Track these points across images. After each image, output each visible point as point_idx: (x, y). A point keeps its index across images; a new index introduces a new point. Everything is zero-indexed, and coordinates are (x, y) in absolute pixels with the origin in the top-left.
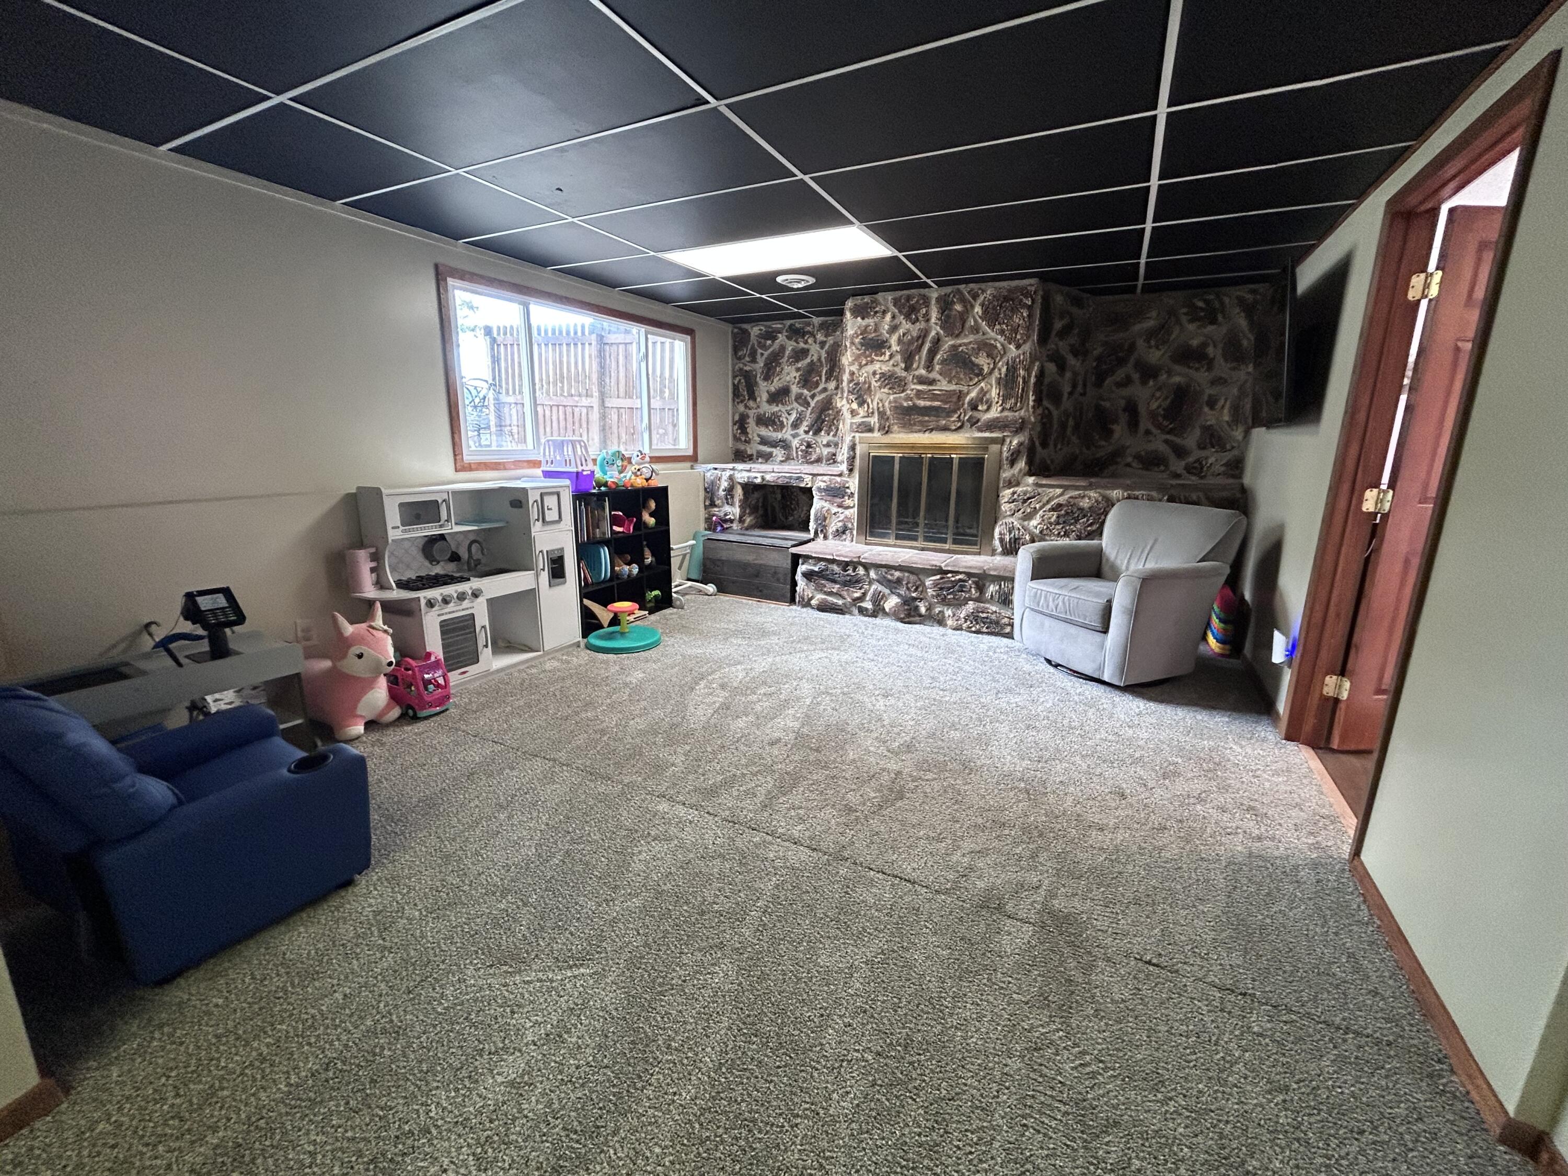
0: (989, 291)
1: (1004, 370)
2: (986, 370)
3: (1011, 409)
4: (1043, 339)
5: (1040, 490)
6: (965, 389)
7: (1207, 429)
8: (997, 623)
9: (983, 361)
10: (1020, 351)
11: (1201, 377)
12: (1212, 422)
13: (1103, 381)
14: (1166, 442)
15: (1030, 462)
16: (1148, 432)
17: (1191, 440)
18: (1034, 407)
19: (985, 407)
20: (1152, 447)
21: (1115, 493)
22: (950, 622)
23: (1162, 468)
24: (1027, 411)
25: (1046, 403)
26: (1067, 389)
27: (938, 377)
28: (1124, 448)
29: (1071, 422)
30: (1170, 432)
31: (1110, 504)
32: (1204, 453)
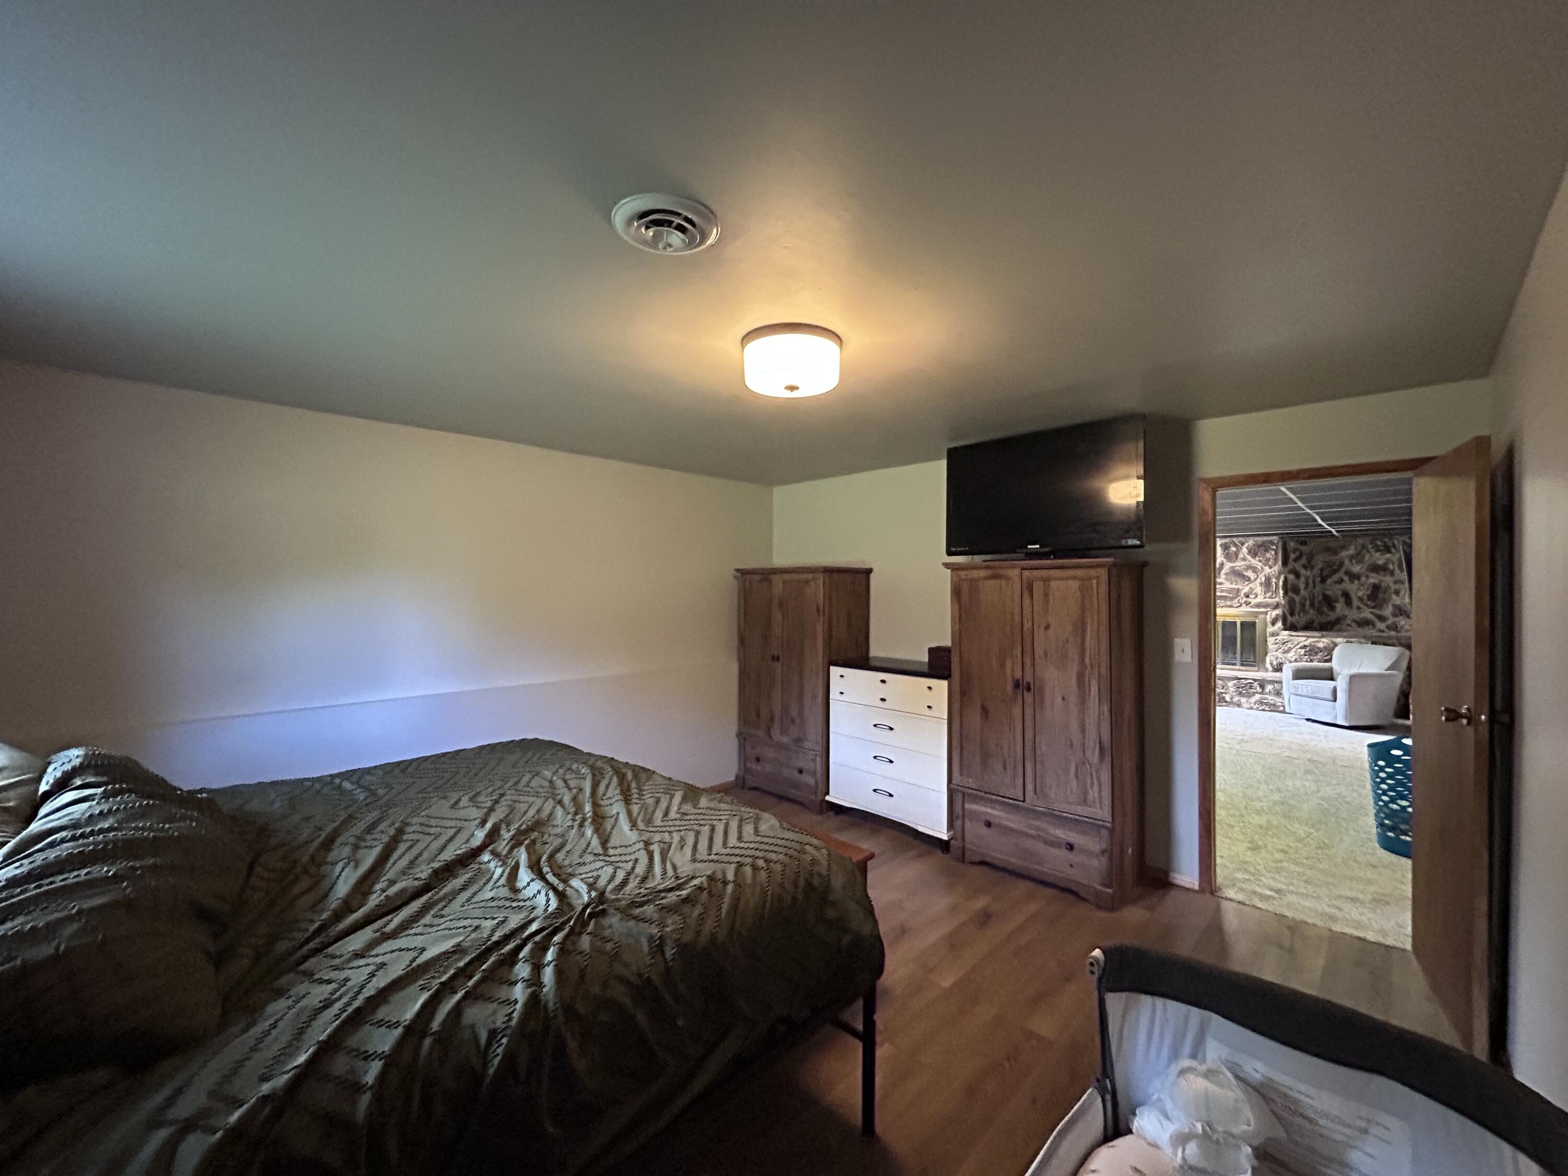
0: (1251, 542)
1: (1263, 579)
2: (1252, 579)
3: (1269, 597)
4: (1285, 563)
5: (1292, 638)
6: (1241, 587)
7: (1395, 606)
8: (1274, 705)
9: (1250, 574)
10: (1272, 570)
11: (1388, 580)
12: (1398, 602)
13: (1326, 581)
14: (1372, 613)
15: (1284, 623)
16: (1359, 608)
17: (1388, 611)
18: (1283, 597)
19: (1254, 596)
20: (1363, 615)
21: (1338, 640)
22: (1245, 705)
23: (1371, 626)
24: (1280, 598)
25: (1290, 594)
26: (1302, 586)
27: (1224, 581)
28: (1345, 617)
29: (1308, 603)
30: (1373, 607)
31: (1335, 645)
32: (1397, 619)
